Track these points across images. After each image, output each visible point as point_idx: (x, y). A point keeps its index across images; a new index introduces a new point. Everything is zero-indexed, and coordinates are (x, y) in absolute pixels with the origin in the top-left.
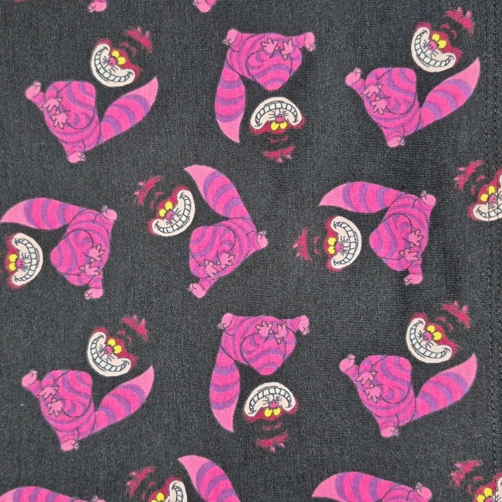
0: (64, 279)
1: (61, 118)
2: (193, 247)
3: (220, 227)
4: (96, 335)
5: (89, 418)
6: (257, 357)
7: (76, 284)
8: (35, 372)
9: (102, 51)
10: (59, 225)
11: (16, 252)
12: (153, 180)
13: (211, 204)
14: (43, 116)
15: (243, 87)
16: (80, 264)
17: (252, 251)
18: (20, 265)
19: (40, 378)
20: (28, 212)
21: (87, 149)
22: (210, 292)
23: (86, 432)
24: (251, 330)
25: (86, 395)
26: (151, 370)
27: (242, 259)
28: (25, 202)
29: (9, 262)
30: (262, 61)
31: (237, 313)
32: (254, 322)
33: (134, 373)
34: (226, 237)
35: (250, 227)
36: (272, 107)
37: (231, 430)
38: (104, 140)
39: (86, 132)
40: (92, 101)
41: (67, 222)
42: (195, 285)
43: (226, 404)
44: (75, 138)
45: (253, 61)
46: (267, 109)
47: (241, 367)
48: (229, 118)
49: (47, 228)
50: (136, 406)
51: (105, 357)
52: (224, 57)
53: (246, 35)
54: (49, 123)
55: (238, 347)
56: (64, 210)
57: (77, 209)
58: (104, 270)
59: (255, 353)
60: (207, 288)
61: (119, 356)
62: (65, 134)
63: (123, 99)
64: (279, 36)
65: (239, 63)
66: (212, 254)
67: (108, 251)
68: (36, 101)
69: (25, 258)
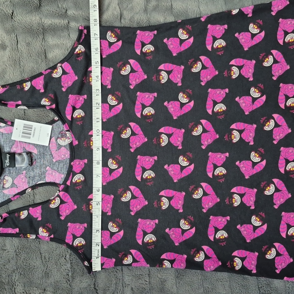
0: (245, 141)
1: (244, 105)
2: (274, 132)
3: (280, 128)
4: (252, 153)
5: (251, 171)
6: (289, 157)
7: (247, 141)
8: (239, 161)
9: (252, 89)
10: (243, 129)
11: (234, 135)
12: (265, 118)
13: (278, 123)
14: (239, 104)
15: (284, 96)
16: (248, 137)
17: (288, 133)
18: (235, 138)
19: (240, 163)
20: (236, 126)
21: (250, 111)
22: (278, 142)
23: (251, 174)
24: (287, 151)
25: (250, 166)
26: (265, 160)
27: (285, 135)
28: (235, 123)
29: (232, 137)
30: (288, 90)
31: (284, 147)
32: (288, 149)
33: (261, 161)
34: (281, 130)
35: (287, 127)
36: (291, 100)
37: (284, 173)
38: (254, 109)
39: (249, 108)
40: (251, 101)
41: (245, 127)
42: (274, 141)
43: (282, 167)
44: (247, 109)
45: (286, 90)
46: (290, 101)
47: (285, 159)
48: (282, 103)
49: (241, 129)
50: (262, 168)
51: (255, 157)
52: (280, 90)
53: (284, 85)
54: (241, 106)
55: (284, 155)
56: (244, 125)
57: (247, 125)
58: (253, 138)
59: (288, 156)
60: (277, 142)
61: (258, 157)
62: (245, 108)
63: (258, 100)
64: (292, 85)
65: (283, 91)
66: (278, 134)
67: (254, 134)
68: (238, 101)
69: (236, 136)
